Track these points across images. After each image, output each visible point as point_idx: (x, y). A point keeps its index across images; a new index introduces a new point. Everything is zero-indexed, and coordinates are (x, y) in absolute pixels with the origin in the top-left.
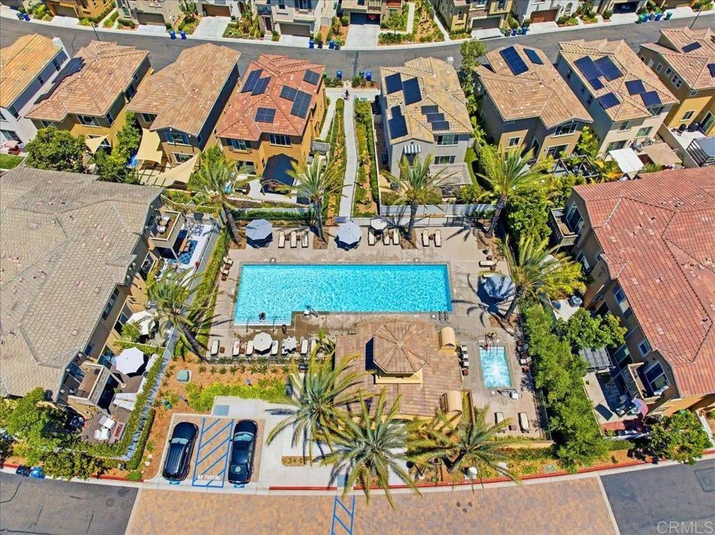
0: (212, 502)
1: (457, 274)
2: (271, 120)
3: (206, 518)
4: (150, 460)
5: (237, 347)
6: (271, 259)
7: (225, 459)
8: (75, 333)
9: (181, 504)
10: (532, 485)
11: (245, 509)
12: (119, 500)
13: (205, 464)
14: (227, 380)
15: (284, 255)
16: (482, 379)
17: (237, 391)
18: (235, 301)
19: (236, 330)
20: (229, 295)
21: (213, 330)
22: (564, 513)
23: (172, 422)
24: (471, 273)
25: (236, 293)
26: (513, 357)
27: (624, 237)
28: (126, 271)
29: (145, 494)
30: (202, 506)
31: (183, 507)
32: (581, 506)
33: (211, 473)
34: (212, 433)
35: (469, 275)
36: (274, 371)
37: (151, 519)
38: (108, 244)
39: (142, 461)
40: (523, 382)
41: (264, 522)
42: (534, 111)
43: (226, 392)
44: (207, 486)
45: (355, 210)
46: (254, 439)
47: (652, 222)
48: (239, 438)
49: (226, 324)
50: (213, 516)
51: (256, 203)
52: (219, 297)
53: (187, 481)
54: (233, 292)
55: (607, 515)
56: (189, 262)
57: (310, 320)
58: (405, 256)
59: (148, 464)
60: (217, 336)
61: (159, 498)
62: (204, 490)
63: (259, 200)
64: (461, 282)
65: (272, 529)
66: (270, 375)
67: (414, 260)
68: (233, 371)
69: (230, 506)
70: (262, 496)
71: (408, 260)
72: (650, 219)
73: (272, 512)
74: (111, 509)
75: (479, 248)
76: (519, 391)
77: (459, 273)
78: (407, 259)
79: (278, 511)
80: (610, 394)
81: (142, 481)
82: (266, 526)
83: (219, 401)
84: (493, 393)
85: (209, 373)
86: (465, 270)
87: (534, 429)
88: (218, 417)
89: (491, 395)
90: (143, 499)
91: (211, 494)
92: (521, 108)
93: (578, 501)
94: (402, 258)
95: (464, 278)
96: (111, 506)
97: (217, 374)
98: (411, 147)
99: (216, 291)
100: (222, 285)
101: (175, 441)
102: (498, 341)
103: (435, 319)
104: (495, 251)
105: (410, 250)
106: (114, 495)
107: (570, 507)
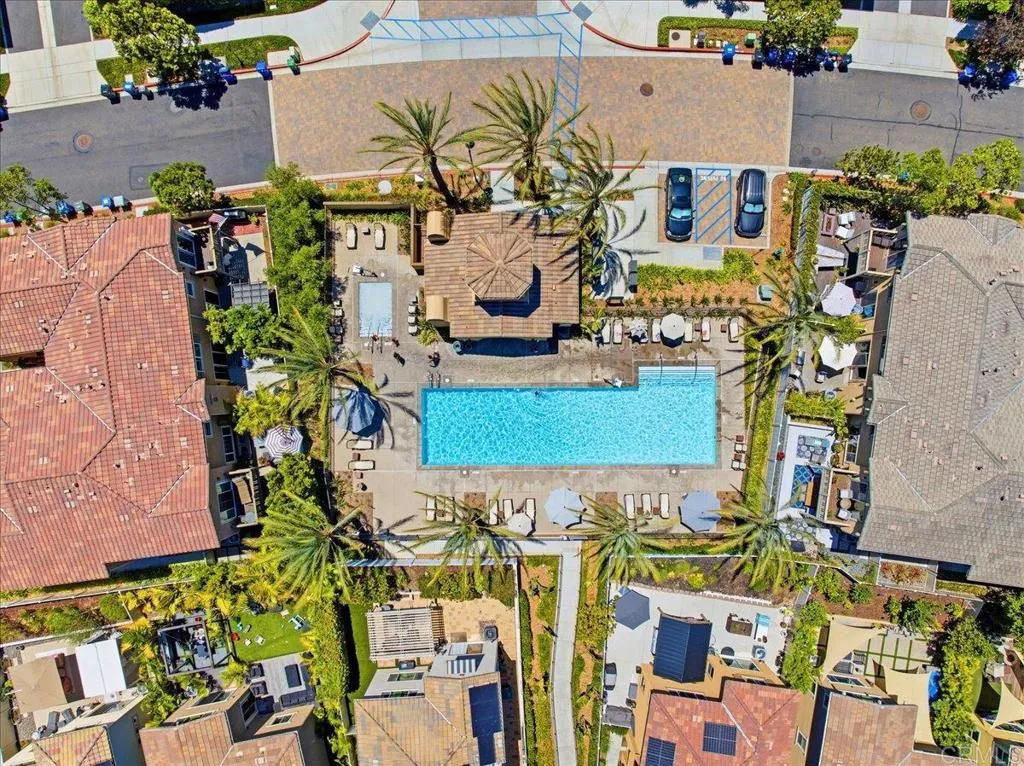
0: (706, 153)
1: (408, 450)
2: (709, 728)
3: (709, 136)
4: (783, 194)
5: (706, 332)
6: (676, 474)
7: (699, 199)
8: (914, 297)
9: (738, 151)
10: (355, 170)
11: (668, 146)
12: (808, 153)
13: (720, 192)
14: (711, 290)
15: (659, 482)
16: (394, 292)
17: (698, 276)
18: (718, 403)
19: (710, 358)
20: (728, 412)
21: (741, 359)
22: (325, 142)
23: (768, 239)
24: (390, 451)
25: (719, 416)
26: (350, 322)
27: (169, 444)
28: (875, 395)
29: (781, 160)
30: (715, 149)
31: (736, 147)
32: (305, 149)
33: (712, 183)
34: (719, 228)
35: (392, 448)
36: (654, 300)
37: (768, 136)
38: (914, 435)
39: (792, 194)
40: (344, 289)
41: (647, 134)
42: (240, 754)
43: (710, 275)
44: (714, 170)
45: (555, 572)
46: (668, 213)
47: (122, 461)
48: (686, 213)
49: (725, 368)
50: (702, 138)
51: (713, 591)
52: (742, 408)
53: (736, 174)
54: (724, 417)
55: (279, 141)
56: (796, 469)
57: (614, 373)
58: (482, 481)
59: (786, 191)
60: (734, 351)
61: (764, 156)
62: (717, 165)
63: (709, 596)
64: (405, 437)
65: (638, 127)
66: (659, 295)
67: (468, 473)
68: (705, 301)
69: (685, 150)
70: (652, 159)
71: (478, 472)
72: (123, 466)
73: (639, 143)
74: (813, 145)
75: (371, 494)
76: (351, 277)
77: (405, 450)
78: (478, 475)
79: (634, 145)
80: (241, 270)
81: (787, 174)
82: (644, 130)
83: (717, 265)
84: (383, 275)
85: (737, 298)
86: (398, 456)
87: (340, 230)
88: (714, 246)
89: (385, 271)
90: (782, 156)
91: (708, 161)
92: (261, 760)
93: (308, 153)
94: (486, 476)
95: (399, 442)
96: (816, 148)
97: (725, 297)
98: (464, 671)
99: (747, 418)
100: (740, 428)
101: (758, 209)
102: (366, 345)
103: (445, 377)
104: (348, 489)
105: (474, 491)
106: (813, 159)
107: (317, 148)
